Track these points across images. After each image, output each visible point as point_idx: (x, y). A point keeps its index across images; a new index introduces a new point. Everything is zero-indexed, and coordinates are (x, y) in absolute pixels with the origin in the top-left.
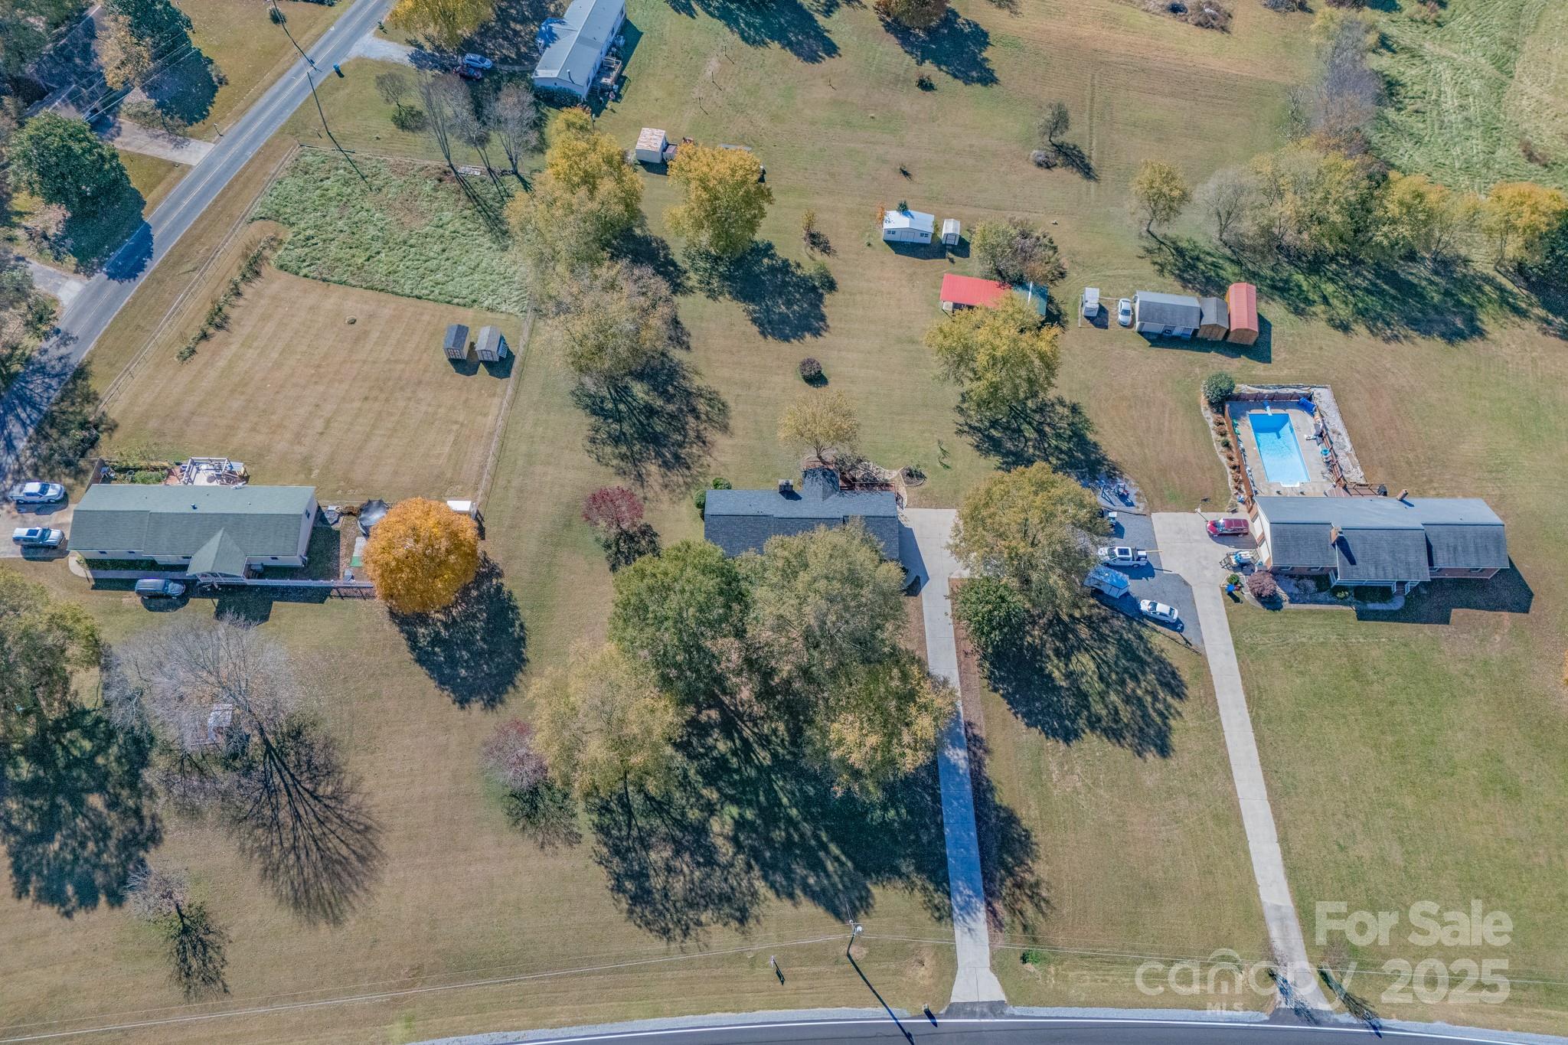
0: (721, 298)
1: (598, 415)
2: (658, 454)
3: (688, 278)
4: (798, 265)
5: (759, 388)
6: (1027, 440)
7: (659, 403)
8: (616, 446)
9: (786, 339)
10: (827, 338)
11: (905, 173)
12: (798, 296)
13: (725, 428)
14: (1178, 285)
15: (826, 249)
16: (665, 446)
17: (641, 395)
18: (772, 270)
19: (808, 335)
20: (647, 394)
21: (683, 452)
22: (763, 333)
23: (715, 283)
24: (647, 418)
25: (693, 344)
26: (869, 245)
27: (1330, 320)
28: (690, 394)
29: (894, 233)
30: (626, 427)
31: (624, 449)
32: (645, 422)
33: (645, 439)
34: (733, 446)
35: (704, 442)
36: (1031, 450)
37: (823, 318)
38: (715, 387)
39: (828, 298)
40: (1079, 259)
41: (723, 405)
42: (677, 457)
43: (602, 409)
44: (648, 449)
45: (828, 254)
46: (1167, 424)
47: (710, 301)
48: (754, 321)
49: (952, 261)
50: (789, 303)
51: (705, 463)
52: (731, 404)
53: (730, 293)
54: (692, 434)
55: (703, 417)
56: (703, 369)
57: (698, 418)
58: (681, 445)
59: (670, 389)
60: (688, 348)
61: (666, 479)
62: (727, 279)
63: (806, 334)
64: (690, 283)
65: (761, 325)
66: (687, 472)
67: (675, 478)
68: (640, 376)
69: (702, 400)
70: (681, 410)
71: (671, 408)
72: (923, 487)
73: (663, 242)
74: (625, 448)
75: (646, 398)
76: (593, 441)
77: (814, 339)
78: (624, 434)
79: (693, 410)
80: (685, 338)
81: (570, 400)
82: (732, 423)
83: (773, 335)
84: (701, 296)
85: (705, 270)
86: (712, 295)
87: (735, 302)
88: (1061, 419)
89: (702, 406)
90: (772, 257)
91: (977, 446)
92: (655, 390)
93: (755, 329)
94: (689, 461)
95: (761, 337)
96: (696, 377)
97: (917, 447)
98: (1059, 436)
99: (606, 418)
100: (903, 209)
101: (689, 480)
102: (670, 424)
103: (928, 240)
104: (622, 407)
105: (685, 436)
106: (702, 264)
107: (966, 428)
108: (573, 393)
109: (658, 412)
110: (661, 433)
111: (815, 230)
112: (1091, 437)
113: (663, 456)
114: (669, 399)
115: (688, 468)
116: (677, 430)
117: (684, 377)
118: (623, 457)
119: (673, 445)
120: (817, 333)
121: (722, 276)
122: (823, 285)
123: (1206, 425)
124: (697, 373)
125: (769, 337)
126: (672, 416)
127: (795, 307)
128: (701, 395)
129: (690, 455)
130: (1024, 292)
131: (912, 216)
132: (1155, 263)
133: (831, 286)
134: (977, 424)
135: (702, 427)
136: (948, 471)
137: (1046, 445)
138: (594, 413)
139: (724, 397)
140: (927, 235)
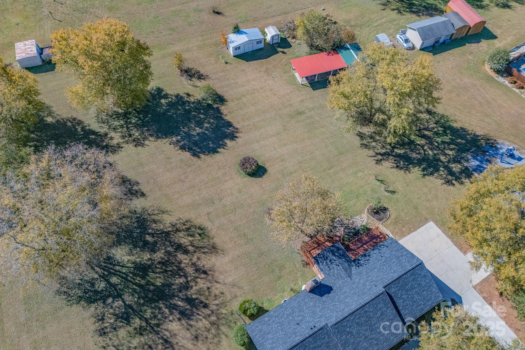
0: (147, 142)
1: (95, 301)
2: (173, 307)
3: (111, 138)
4: (188, 95)
5: (221, 200)
6: (423, 147)
7: (146, 256)
8: (129, 323)
9: (214, 151)
10: (242, 138)
11: (218, 13)
12: (202, 116)
13: (214, 249)
14: (414, 16)
15: (200, 77)
16: (173, 296)
17: (126, 258)
18: (171, 105)
19: (227, 141)
20: (130, 253)
21: (192, 293)
22: (195, 155)
23: (136, 134)
24: (143, 278)
25: (144, 188)
26: (226, 63)
27: (497, 5)
28: (168, 233)
29: (239, 48)
30: (128, 298)
31: (137, 322)
32: (143, 282)
33: (151, 301)
34: (231, 261)
35: (205, 272)
36: (430, 152)
37: (229, 124)
38: (185, 216)
39: (224, 109)
40: (353, 23)
41: (200, 228)
42: (189, 301)
43: (96, 292)
44: (160, 309)
45: (204, 79)
46: (487, 96)
47: (140, 148)
48: (183, 148)
49: (283, 53)
50: (200, 124)
51: (217, 292)
52: (207, 224)
53: (151, 135)
54: (190, 270)
55: (190, 248)
56: (168, 207)
57: (186, 252)
58: (187, 287)
59: (149, 238)
60: (143, 195)
61: (193, 330)
62: (143, 126)
63: (226, 141)
64: (115, 142)
65: (190, 149)
66: (207, 311)
67: (200, 324)
68: (118, 242)
69: (181, 234)
70: (168, 253)
71: (159, 255)
72: (392, 217)
73: (75, 119)
74: (137, 320)
75: (132, 258)
76: (102, 333)
77: (234, 142)
78: (130, 306)
79: (179, 247)
80: (135, 188)
81: (60, 301)
82: (217, 241)
83: (204, 153)
84: (129, 149)
85: (122, 126)
86: (138, 143)
87: (159, 140)
88: (428, 122)
89: (185, 240)
90: (166, 96)
91: (397, 167)
92: (135, 247)
93: (187, 155)
94: (203, 299)
95: (195, 159)
96: (165, 216)
97: (362, 187)
98: (437, 134)
99: (104, 299)
100: (237, 30)
101: (213, 318)
102: (166, 271)
103: (262, 45)
104: (114, 280)
105: (186, 277)
106: (117, 123)
107: (380, 157)
108: (59, 292)
109: (149, 266)
110: (163, 285)
111: (186, 65)
112: (455, 125)
113: (175, 307)
114: (153, 249)
115: (206, 306)
116: (175, 274)
117: (155, 222)
118: (140, 331)
119: (180, 291)
120: (233, 137)
121: (136, 126)
122: (215, 101)
123: (506, 86)
124: (163, 212)
125: (202, 156)
126: (163, 263)
127: (206, 125)
128: (178, 230)
129: (199, 292)
130: (347, 51)
131: (245, 33)
132: (393, 10)
133: (221, 100)
134: (384, 151)
135: (195, 259)
136: (395, 196)
137: (436, 144)
138: (90, 301)
139: (198, 221)
140: (261, 42)
